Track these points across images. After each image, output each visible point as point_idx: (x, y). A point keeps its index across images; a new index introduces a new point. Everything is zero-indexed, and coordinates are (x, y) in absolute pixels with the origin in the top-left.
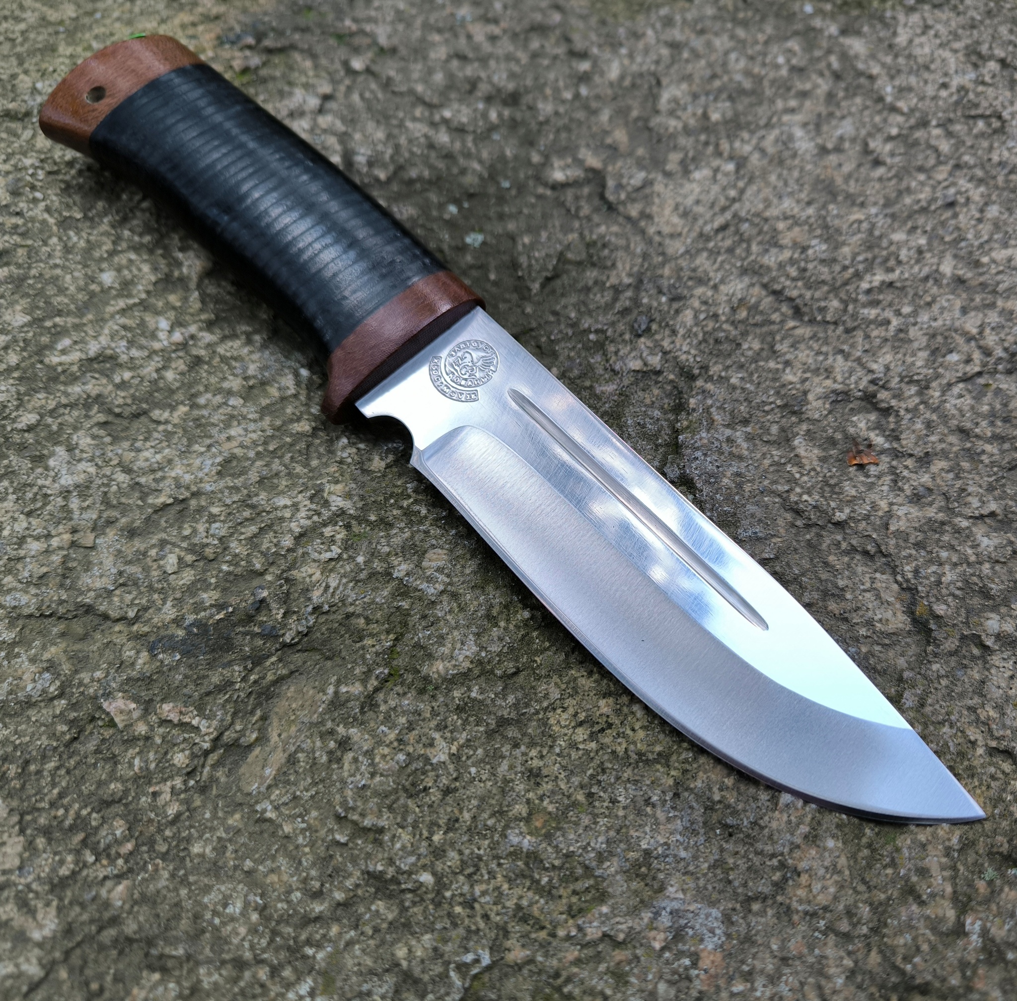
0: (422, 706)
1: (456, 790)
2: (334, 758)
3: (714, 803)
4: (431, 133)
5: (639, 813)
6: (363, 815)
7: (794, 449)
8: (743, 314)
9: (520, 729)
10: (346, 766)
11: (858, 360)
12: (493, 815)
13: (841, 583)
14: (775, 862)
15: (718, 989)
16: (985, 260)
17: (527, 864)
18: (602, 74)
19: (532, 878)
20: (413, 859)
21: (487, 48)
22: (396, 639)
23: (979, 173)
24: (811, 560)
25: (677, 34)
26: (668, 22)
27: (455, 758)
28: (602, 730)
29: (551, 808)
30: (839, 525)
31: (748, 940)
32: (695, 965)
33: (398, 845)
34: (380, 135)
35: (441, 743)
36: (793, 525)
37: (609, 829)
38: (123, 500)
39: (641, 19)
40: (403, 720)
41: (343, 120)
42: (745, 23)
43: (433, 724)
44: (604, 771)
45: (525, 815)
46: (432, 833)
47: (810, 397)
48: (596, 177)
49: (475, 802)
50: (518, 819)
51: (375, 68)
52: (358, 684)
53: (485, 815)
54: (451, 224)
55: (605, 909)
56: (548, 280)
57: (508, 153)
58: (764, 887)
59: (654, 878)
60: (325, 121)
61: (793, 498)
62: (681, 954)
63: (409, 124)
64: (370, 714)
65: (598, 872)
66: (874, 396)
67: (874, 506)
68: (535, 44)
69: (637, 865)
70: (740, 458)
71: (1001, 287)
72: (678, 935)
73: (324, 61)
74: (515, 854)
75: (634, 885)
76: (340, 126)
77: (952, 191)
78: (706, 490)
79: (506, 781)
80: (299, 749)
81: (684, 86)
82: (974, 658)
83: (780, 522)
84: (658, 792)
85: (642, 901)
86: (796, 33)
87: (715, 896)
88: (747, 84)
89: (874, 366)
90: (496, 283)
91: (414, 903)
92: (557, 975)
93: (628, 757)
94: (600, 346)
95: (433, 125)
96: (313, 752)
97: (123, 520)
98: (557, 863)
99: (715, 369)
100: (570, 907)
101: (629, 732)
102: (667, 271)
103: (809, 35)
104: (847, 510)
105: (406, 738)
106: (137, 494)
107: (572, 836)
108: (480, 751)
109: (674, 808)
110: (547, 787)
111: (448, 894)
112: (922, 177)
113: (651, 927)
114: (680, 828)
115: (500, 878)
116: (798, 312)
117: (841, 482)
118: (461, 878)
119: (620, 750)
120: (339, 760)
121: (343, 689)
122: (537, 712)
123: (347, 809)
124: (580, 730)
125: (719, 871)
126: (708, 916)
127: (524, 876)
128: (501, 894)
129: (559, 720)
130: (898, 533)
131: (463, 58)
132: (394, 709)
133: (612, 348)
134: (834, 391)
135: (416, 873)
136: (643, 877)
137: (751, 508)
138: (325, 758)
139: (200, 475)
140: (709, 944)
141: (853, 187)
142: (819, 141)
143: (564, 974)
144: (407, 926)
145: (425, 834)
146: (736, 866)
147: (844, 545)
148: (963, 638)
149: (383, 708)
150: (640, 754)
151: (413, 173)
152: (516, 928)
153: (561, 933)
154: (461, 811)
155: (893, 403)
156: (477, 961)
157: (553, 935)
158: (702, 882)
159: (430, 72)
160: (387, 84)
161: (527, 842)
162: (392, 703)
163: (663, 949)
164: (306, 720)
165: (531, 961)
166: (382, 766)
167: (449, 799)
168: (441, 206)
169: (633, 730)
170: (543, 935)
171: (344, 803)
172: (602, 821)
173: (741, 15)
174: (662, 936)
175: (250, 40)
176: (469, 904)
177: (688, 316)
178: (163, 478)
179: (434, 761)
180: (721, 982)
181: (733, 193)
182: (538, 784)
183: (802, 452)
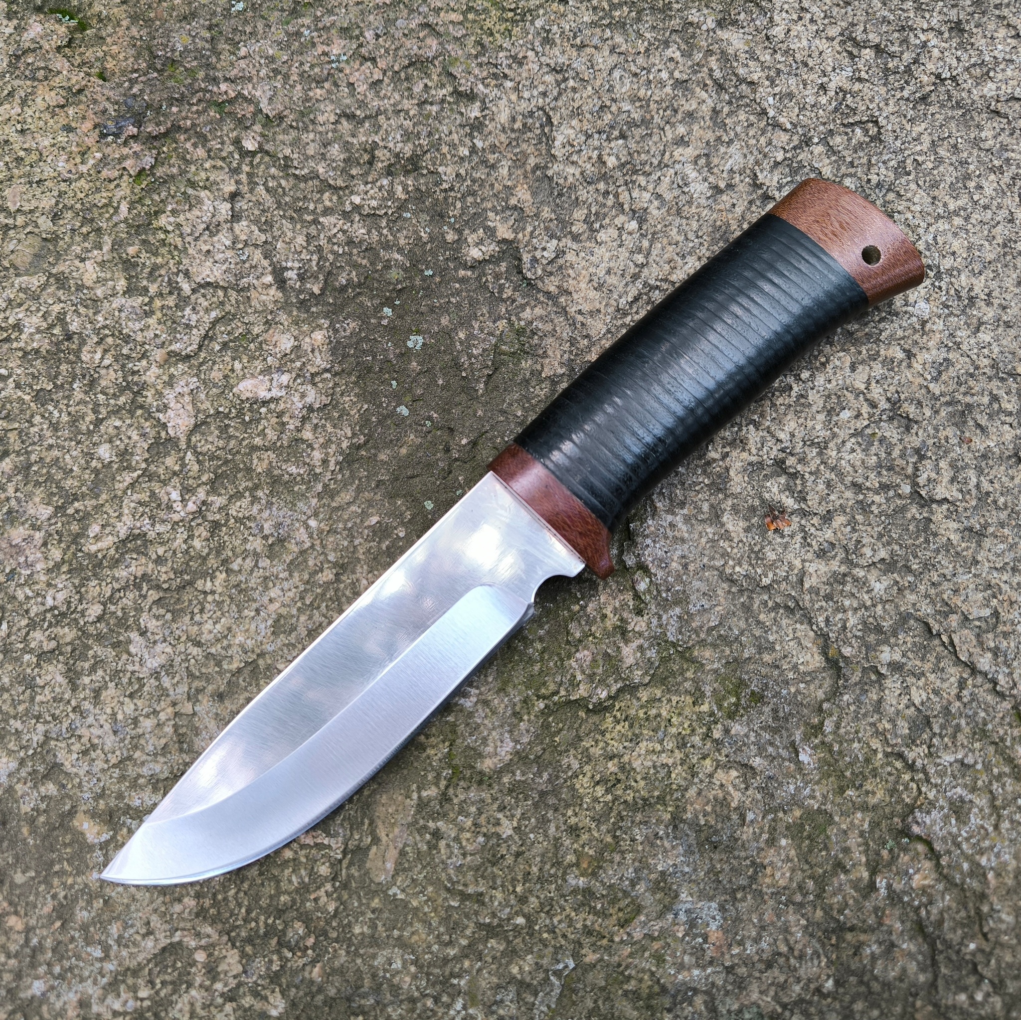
0: (483, 795)
1: (523, 853)
2: (432, 846)
3: (700, 826)
5: (652, 845)
6: (465, 885)
7: (723, 525)
9: (556, 796)
10: (443, 851)
12: (553, 866)
13: (771, 638)
14: (748, 862)
15: (723, 954)
17: (584, 896)
19: (590, 906)
20: (508, 910)
22: (451, 745)
24: (747, 620)
27: (517, 829)
28: (614, 785)
29: (591, 852)
31: (737, 920)
32: (706, 941)
33: (496, 903)
35: (505, 822)
37: (634, 860)
38: (204, 670)
40: (473, 809)
43: (495, 807)
44: (622, 819)
45: (574, 861)
46: (514, 887)
47: (732, 473)
49: (538, 859)
50: (571, 866)
52: (433, 788)
53: (547, 867)
55: (643, 918)
58: (743, 882)
59: (670, 889)
62: (695, 936)
64: (447, 806)
65: (633, 894)
66: (783, 461)
67: (791, 566)
69: (657, 882)
72: (692, 924)
74: (575, 891)
75: (658, 896)
79: (556, 839)
80: (405, 845)
84: (662, 827)
85: (665, 906)
87: (711, 893)
91: (515, 937)
92: (619, 965)
93: (636, 803)
96: (416, 844)
97: (210, 688)
98: (604, 892)
100: (619, 920)
101: (633, 784)
105: (479, 821)
106: (212, 663)
107: (611, 872)
108: (533, 820)
109: (675, 838)
110: (585, 837)
111: (537, 928)
113: (675, 924)
114: (682, 852)
115: (568, 910)
117: (763, 548)
118: (543, 915)
119: (629, 799)
120: (436, 847)
121: (424, 794)
122: (566, 781)
123: (453, 883)
124: (598, 788)
125: (711, 875)
126: (709, 908)
127: (584, 905)
128: (571, 919)
129: (583, 784)
132: (465, 801)
134: (751, 464)
135: (513, 918)
136: (663, 889)
138: (425, 847)
139: (259, 638)
140: (713, 926)
143: (624, 964)
144: (514, 952)
145: (511, 889)
146: (723, 870)
149: (455, 801)
150: (644, 800)
152: (586, 941)
153: (617, 939)
154: (530, 866)
155: (799, 467)
156: (566, 967)
157: (612, 941)
158: (702, 886)
161: (582, 882)
162: (462, 797)
163: (684, 936)
164: (403, 822)
165: (601, 960)
166: (469, 848)
167: (520, 860)
169: (636, 781)
170: (605, 942)
171: (450, 879)
172: (629, 856)
174: (682, 928)
176: (552, 931)
178: (229, 646)
179: (504, 836)
180: (724, 949)
182: (578, 836)
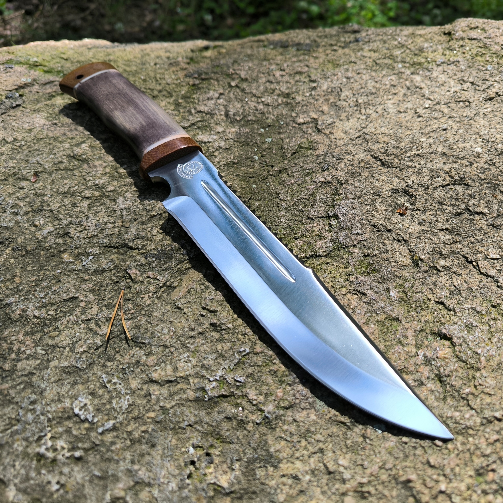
4: (257, 105)
8: (363, 164)
11: (403, 179)
16: (455, 147)
18: (320, 87)
21: (280, 79)
23: (458, 119)
25: (349, 74)
26: (347, 70)
30: (389, 231)
34: (239, 106)
36: (372, 231)
39: (337, 70)
41: (226, 101)
42: (376, 71)
48: (315, 121)
51: (239, 85)
54: (261, 135)
56: (294, 153)
57: (284, 113)
60: (220, 101)
61: (373, 221)
63: (249, 103)
68: (297, 77)
70: (356, 209)
71: (460, 156)
73: (221, 83)
76: (225, 103)
77: (446, 125)
78: (342, 218)
81: (351, 91)
82: (434, 274)
83: (368, 229)
86: (395, 74)
88: (374, 91)
89: (408, 181)
90: (275, 154)
94: (310, 174)
95: (258, 103)
99: (350, 181)
102: (336, 150)
103: (400, 74)
104: (393, 226)
112: (436, 121)
116: (383, 165)
130: (410, 234)
131: (271, 82)
133: (314, 175)
137: (358, 225)
141: (409, 124)
142: (398, 109)
147: (390, 237)
148: (430, 267)
151: (249, 118)
159: (259, 87)
160: (243, 90)
168: (258, 129)
173: (374, 68)
175: (196, 76)
177: (342, 165)
181: (363, 125)
183: (378, 207)
